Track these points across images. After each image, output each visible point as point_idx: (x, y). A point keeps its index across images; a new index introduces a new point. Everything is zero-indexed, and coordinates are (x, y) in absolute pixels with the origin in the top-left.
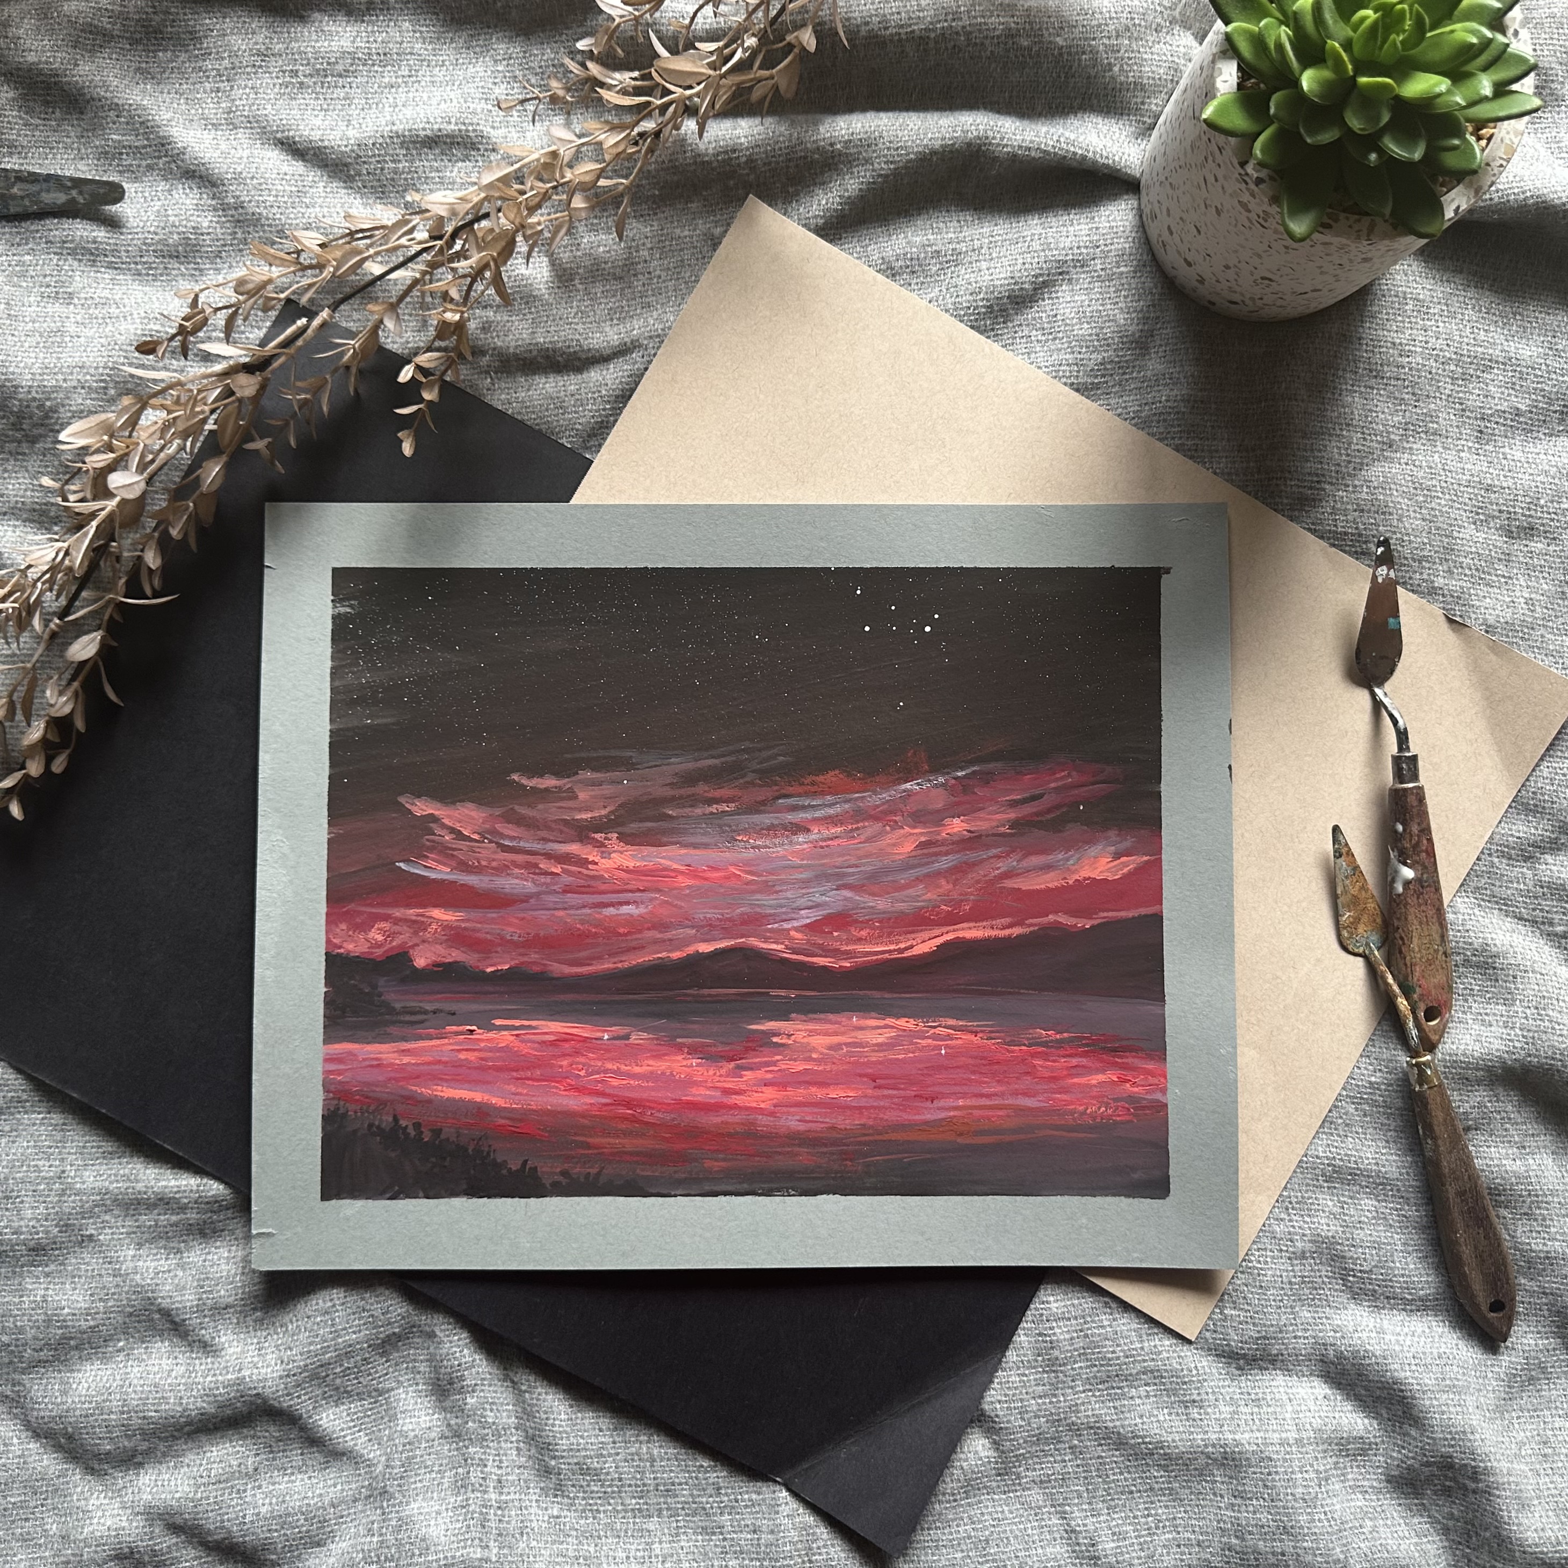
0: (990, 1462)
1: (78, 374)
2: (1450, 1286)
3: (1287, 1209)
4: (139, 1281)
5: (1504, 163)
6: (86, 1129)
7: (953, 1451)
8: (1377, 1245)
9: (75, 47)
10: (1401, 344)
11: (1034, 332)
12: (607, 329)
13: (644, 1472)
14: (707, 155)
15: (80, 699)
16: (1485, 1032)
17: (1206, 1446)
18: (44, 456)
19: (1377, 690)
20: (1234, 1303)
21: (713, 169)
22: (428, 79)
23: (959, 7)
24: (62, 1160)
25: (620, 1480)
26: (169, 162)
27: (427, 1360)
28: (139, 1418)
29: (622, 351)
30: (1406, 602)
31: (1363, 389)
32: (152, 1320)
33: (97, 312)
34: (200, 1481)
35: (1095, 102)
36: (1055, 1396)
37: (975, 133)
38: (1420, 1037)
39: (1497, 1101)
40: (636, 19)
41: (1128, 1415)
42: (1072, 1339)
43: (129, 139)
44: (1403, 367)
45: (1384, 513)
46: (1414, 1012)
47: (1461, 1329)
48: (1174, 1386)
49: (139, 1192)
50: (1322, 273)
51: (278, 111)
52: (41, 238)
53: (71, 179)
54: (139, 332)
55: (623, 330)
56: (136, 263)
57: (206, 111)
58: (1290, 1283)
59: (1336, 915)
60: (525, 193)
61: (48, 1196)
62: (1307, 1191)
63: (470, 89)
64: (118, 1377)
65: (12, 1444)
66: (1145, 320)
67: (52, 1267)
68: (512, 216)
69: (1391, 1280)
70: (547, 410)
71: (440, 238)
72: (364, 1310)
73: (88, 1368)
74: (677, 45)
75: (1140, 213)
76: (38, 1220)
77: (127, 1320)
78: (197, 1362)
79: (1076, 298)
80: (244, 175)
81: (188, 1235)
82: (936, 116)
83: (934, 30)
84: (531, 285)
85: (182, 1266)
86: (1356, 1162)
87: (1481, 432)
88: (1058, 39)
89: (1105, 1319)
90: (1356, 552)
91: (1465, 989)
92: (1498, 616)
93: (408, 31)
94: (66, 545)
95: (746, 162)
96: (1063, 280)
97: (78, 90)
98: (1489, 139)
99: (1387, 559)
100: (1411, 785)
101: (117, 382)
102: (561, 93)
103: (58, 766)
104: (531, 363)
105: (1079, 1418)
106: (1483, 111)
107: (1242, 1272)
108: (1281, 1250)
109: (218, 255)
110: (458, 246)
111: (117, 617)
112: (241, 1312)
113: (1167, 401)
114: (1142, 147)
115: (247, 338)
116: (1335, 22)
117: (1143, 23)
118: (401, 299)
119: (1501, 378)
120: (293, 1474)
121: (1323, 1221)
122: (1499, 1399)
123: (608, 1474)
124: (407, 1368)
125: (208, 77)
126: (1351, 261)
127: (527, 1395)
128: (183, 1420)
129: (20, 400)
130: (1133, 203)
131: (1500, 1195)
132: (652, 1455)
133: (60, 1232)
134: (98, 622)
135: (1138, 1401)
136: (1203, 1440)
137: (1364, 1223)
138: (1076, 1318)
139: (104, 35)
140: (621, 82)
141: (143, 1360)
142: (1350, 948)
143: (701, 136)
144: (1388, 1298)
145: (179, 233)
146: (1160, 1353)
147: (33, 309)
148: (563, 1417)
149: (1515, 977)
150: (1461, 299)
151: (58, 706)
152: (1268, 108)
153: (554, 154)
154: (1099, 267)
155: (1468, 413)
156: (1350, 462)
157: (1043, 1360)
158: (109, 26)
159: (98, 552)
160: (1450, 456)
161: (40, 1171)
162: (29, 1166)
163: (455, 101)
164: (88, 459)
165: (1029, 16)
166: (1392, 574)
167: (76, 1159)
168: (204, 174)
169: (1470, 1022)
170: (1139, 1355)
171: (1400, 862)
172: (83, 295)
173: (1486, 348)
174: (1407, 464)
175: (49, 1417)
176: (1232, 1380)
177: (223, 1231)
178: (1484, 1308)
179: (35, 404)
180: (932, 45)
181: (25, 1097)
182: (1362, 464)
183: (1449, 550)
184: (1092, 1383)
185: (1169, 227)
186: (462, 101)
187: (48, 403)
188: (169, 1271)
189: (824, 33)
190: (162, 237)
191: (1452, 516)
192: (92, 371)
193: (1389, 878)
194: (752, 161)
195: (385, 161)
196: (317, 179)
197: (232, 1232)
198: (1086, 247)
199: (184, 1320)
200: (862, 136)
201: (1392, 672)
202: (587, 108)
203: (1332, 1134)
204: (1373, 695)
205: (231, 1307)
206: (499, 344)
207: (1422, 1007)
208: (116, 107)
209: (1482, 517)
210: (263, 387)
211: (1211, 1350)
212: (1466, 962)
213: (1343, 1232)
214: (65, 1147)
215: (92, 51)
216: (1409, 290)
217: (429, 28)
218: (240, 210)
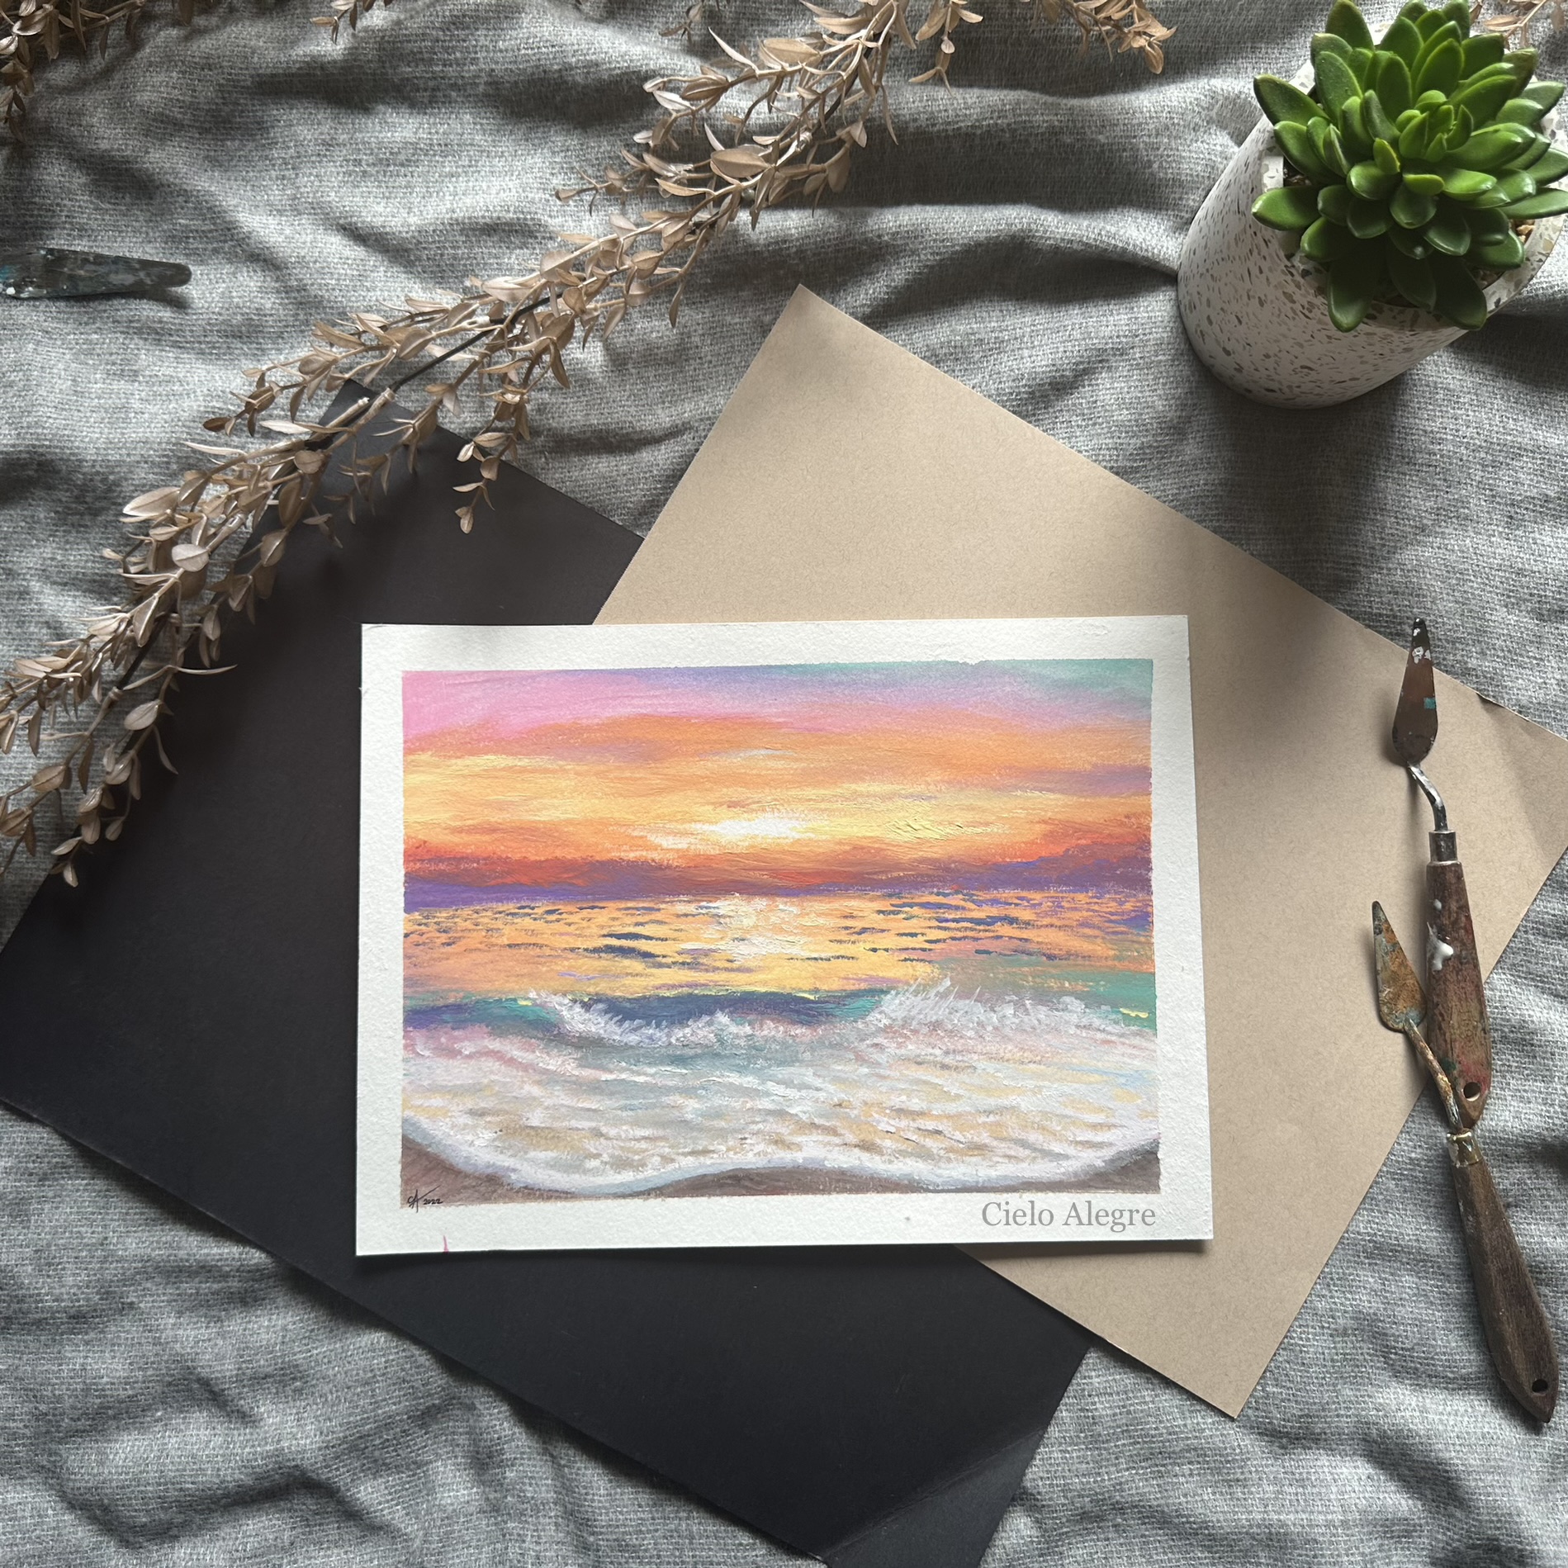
0: (1032, 1542)
1: (142, 448)
2: (1492, 1364)
3: (1328, 1285)
4: (179, 1350)
5: (1543, 258)
6: (130, 1195)
7: (995, 1529)
8: (1419, 1323)
9: (146, 136)
10: (1432, 432)
11: (1074, 418)
12: (659, 412)
13: (682, 1550)
14: (759, 245)
15: (136, 767)
16: (1524, 1108)
17: (1251, 1526)
18: (106, 528)
19: (1413, 769)
20: (1276, 1380)
21: (763, 259)
22: (488, 169)
23: (1004, 105)
24: (105, 1226)
25: (659, 1557)
26: (234, 246)
27: (467, 1433)
28: (175, 1490)
29: (673, 433)
30: (1440, 682)
31: (1395, 475)
32: (190, 1390)
33: (161, 389)
34: (236, 1555)
35: (1134, 197)
36: (1099, 1474)
37: (1019, 227)
38: (1460, 1114)
39: (1537, 1178)
40: (693, 113)
41: (1172, 1493)
42: (1114, 1415)
43: (196, 223)
44: (1435, 454)
45: (1418, 596)
46: (1454, 1088)
47: (1503, 1408)
48: (1218, 1464)
49: (181, 1260)
50: (1362, 363)
51: (341, 198)
52: (108, 318)
53: (140, 261)
54: (202, 409)
55: (675, 413)
56: (200, 343)
57: (272, 198)
58: (1332, 1360)
59: (1377, 991)
60: (585, 279)
61: (90, 1262)
62: (1348, 1268)
63: (529, 179)
64: (156, 1448)
65: (47, 1516)
66: (1183, 406)
67: (92, 1335)
68: (572, 301)
69: (1432, 1358)
70: (600, 489)
71: (501, 322)
72: (404, 1381)
73: (126, 1438)
74: (732, 139)
75: (1178, 304)
76: (79, 1288)
77: (166, 1389)
78: (236, 1432)
79: (1116, 385)
80: (307, 259)
81: (229, 1303)
82: (981, 209)
83: (980, 127)
84: (586, 368)
85: (222, 1335)
86: (1397, 1239)
87: (1511, 517)
88: (1100, 137)
89: (1147, 1394)
90: (1391, 633)
91: (1503, 1065)
92: (1531, 697)
93: (469, 123)
94: (128, 615)
95: (796, 253)
96: (1103, 368)
97: (148, 176)
98: (1528, 235)
99: (1423, 640)
100: (1449, 863)
101: (179, 458)
102: (618, 184)
103: (112, 833)
104: (585, 443)
105: (1122, 1497)
106: (1523, 208)
107: (1284, 1349)
108: (1323, 1327)
109: (280, 335)
110: (516, 331)
111: (174, 687)
112: (280, 1382)
113: (1205, 484)
114: (1180, 240)
115: (308, 416)
116: (1382, 121)
117: (1182, 123)
118: (460, 380)
119: (1530, 465)
120: (329, 1548)
121: (1364, 1298)
122: (1542, 1480)
123: (646, 1551)
124: (446, 1441)
125: (274, 165)
126: (1392, 351)
127: (566, 1470)
128: (219, 1492)
129: (84, 474)
130: (1171, 294)
131: (1541, 1273)
132: (691, 1532)
133: (101, 1299)
134: (154, 691)
135: (1182, 1479)
136: (1247, 1520)
137: (1405, 1300)
138: (1118, 1393)
139: (175, 124)
140: (676, 174)
141: (181, 1430)
142: (1390, 1024)
143: (754, 227)
144: (1429, 1376)
145: (242, 314)
146: (1203, 1430)
147: (98, 386)
148: (602, 1492)
149: (1553, 1054)
150: (1490, 389)
151: (114, 774)
152: (1316, 204)
153: (615, 242)
154: (1138, 355)
155: (1498, 499)
156: (1384, 545)
157: (1086, 1437)
158: (179, 116)
159: (159, 623)
160: (1481, 540)
161: (83, 1238)
162: (71, 1232)
163: (514, 190)
164: (152, 532)
165: (1072, 114)
166: (1428, 655)
167: (119, 1226)
168: (268, 258)
169: (1509, 1098)
170: (1182, 1432)
171: (1439, 938)
172: (147, 373)
173: (1515, 436)
174: (1439, 548)
175: (85, 1488)
176: (1276, 1459)
177: (264, 1299)
178: (1527, 1387)
179: (98, 478)
180: (977, 141)
181: (69, 1162)
182: (1396, 547)
183: (1481, 631)
184: (1134, 1462)
185: (1208, 317)
186: (520, 190)
187: (111, 477)
188: (210, 1340)
189: (875, 129)
190: (226, 317)
191: (1484, 598)
192: (156, 446)
193: (1428, 955)
194: (802, 252)
195: (445, 247)
196: (378, 264)
197: (274, 1301)
198: (1126, 336)
199: (223, 1390)
200: (909, 228)
201: (1427, 750)
202: (642, 198)
203: (1373, 1210)
204: (1410, 774)
205: (270, 1377)
206: (554, 425)
207: (1462, 1083)
208: (186, 194)
209: (1513, 600)
210: (324, 464)
211: (1253, 1428)
212: (1504, 1039)
213: (1385, 1309)
214: (108, 1214)
215: (162, 139)
216: (1439, 380)
217: (489, 121)
218: (303, 293)
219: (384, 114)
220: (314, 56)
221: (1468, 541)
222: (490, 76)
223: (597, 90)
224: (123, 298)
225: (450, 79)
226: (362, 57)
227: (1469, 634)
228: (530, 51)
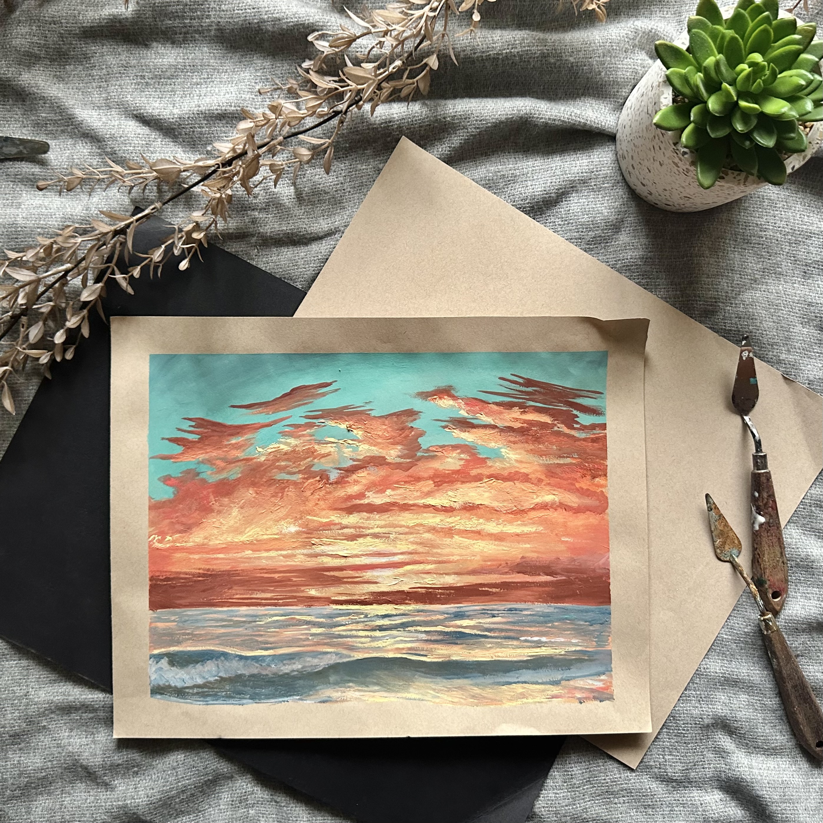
4: (71, 750)
5: (819, 142)
6: (41, 668)
8: (749, 720)
9: (19, 65)
10: (761, 224)
11: (557, 220)
12: (321, 221)
14: (375, 124)
16: (807, 603)
19: (745, 417)
20: (671, 752)
21: (378, 132)
22: (218, 80)
23: (515, 41)
24: (27, 686)
26: (73, 129)
29: (329, 234)
30: (760, 367)
31: (740, 250)
32: (77, 771)
33: (34, 211)
35: (591, 91)
36: (575, 804)
37: (525, 112)
39: (813, 641)
41: (614, 813)
42: (583, 773)
43: (52, 116)
44: (762, 238)
45: (752, 319)
48: (638, 797)
49: (71, 702)
51: (134, 98)
52: (3, 173)
53: (19, 140)
55: (330, 222)
57: (94, 99)
61: (20, 706)
62: (710, 691)
63: (241, 86)
64: (58, 804)
66: (619, 213)
67: (23, 745)
69: (756, 738)
70: (288, 267)
72: (194, 767)
74: (357, 61)
75: (616, 155)
76: (15, 720)
77: (63, 771)
78: (101, 794)
79: (580, 201)
80: (116, 135)
82: (502, 100)
83: (502, 54)
85: (94, 742)
86: (737, 675)
87: (805, 272)
88: (571, 58)
90: (737, 340)
91: (796, 579)
92: (815, 375)
93: (206, 53)
95: (397, 128)
96: (573, 191)
97: (22, 89)
98: (811, 128)
100: (763, 471)
102: (294, 87)
104: (279, 241)
105: (587, 815)
107: (675, 736)
108: (696, 724)
112: (126, 768)
113: (631, 258)
116: (727, 70)
117: (618, 48)
119: (816, 242)
121: (719, 707)
125: (94, 79)
127: (285, 808)
130: (612, 148)
133: (27, 725)
135: (619, 805)
137: (742, 708)
143: (372, 114)
144: (755, 748)
146: (630, 780)
150: (794, 198)
152: (690, 116)
154: (593, 184)
155: (798, 262)
156: (733, 291)
157: (567, 785)
158: (38, 52)
160: (788, 286)
161: (15, 693)
162: (9, 690)
163: (234, 93)
165: (554, 45)
167: (35, 685)
168: (93, 135)
169: (799, 597)
170: (619, 781)
171: (757, 513)
172: (27, 203)
173: (808, 226)
174: (764, 291)
176: (670, 794)
178: (813, 744)
180: (500, 62)
181: (6, 652)
182: (740, 291)
183: (788, 338)
184: (593, 797)
185: (632, 165)
186: (237, 93)
188: (87, 745)
189: (443, 57)
191: (789, 320)
193: (751, 522)
194: (400, 127)
195: (195, 127)
196: (156, 137)
198: (586, 172)
199: (95, 772)
200: (462, 113)
201: (753, 407)
203: (724, 660)
204: (743, 420)
206: (262, 231)
207: (772, 591)
208: (44, 99)
209: (806, 320)
211: (657, 778)
212: (798, 566)
213: (731, 713)
214: (28, 679)
215: (29, 66)
216: (765, 194)
217: (218, 52)
218: (114, 155)
219: (157, 47)
220: (114, 16)
221: (780, 287)
222: (218, 25)
223: (280, 34)
224: (11, 161)
225: (194, 27)
226: (143, 16)
227: (781, 340)
228: (240, 12)
